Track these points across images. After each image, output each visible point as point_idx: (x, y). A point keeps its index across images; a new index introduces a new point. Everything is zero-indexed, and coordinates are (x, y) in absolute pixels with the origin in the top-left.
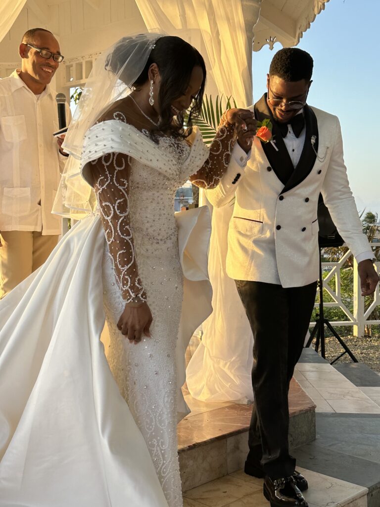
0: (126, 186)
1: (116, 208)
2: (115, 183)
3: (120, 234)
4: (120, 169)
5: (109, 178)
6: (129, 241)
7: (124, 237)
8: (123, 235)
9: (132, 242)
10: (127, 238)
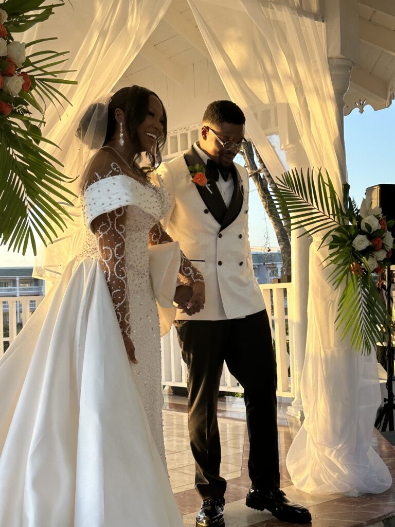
0: (124, 231)
1: (115, 251)
2: (116, 228)
3: (116, 274)
4: (119, 216)
5: (111, 224)
6: (124, 281)
7: (119, 278)
8: (119, 276)
9: (126, 281)
10: (122, 278)
